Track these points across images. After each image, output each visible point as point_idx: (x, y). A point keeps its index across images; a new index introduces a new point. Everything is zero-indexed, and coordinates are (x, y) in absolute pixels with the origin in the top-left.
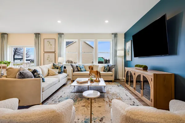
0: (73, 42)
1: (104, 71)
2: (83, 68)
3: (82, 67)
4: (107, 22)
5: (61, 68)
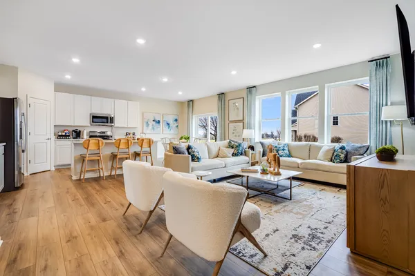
0: (314, 92)
1: (331, 160)
2: (283, 150)
3: (281, 148)
4: (317, 46)
5: (237, 147)
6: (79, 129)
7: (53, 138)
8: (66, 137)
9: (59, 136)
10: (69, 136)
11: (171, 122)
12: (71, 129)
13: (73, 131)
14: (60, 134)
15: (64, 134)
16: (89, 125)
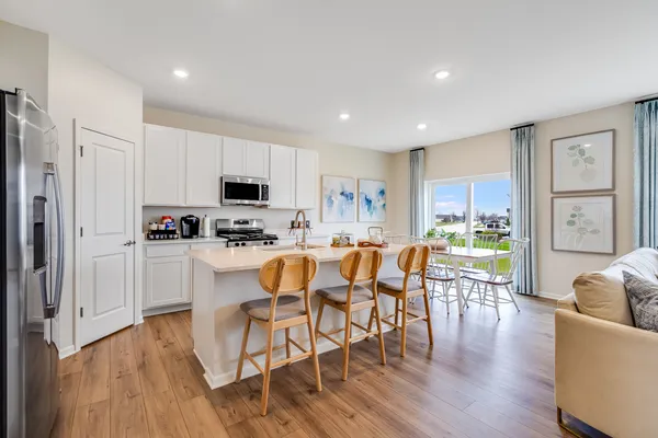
6: (196, 214)
7: (140, 236)
8: (167, 234)
9: (154, 232)
10: (174, 232)
11: (373, 196)
12: (178, 215)
13: (183, 219)
14: (154, 227)
15: (163, 227)
16: (219, 205)
